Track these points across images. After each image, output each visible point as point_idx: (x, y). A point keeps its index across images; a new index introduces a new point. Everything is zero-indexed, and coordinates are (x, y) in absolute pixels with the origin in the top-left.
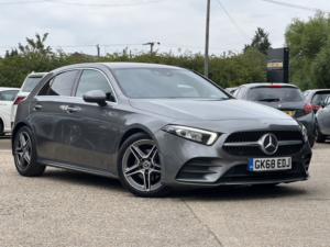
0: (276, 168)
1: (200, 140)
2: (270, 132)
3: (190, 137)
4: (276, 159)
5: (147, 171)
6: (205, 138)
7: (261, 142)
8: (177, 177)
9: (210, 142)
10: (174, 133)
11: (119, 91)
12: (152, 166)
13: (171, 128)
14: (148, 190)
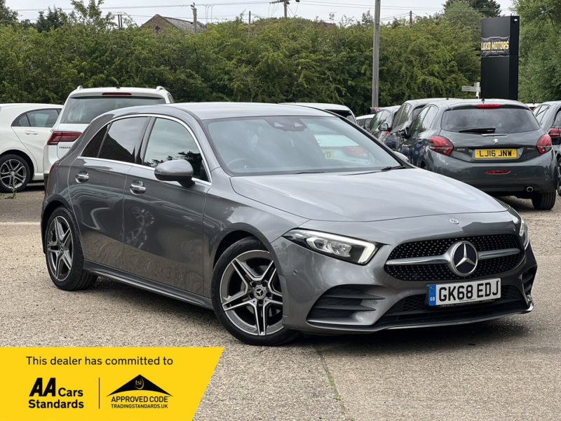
0: (475, 298)
1: (347, 255)
2: (465, 238)
3: (330, 250)
4: (474, 284)
6: (357, 251)
7: (448, 257)
8: (310, 316)
9: (364, 258)
10: (303, 243)
11: (215, 165)
12: (268, 295)
13: (298, 235)
14: (263, 334)
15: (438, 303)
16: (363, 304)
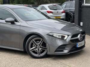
0: (82, 45)
1: (61, 38)
3: (58, 37)
4: (82, 42)
5: (39, 49)
8: (55, 52)
9: (65, 39)
10: (52, 36)
11: (20, 19)
12: (40, 47)
13: (51, 34)
14: (39, 56)
15: (78, 47)
16: (65, 48)
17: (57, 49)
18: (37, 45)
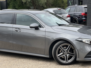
17: (87, 55)
18: (65, 51)
